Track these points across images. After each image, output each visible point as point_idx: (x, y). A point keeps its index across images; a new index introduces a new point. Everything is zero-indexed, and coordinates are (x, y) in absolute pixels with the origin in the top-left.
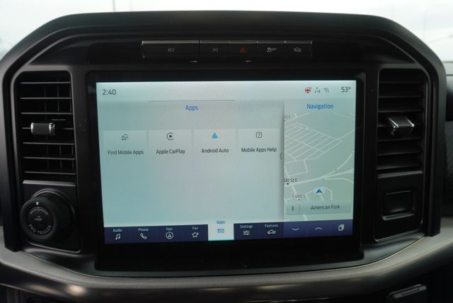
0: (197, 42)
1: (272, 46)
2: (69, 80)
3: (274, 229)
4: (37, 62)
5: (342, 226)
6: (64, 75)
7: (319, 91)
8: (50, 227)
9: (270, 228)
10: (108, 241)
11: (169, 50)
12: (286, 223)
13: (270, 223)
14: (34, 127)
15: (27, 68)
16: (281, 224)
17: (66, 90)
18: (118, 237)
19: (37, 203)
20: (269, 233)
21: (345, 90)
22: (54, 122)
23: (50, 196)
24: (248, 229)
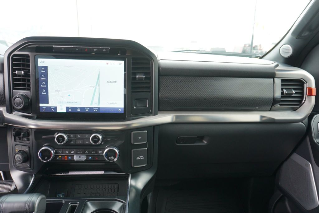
0: (71, 47)
1: (96, 49)
2: (29, 57)
3: (97, 109)
4: (19, 51)
5: (120, 110)
6: (28, 56)
7: (111, 64)
8: (22, 104)
9: (95, 109)
10: (41, 111)
11: (62, 49)
12: (101, 108)
13: (95, 108)
14: (18, 72)
15: (16, 53)
16: (99, 108)
17: (28, 61)
18: (44, 110)
19: (18, 97)
20: (95, 111)
21: (120, 64)
22: (24, 71)
23: (22, 95)
24: (88, 109)
